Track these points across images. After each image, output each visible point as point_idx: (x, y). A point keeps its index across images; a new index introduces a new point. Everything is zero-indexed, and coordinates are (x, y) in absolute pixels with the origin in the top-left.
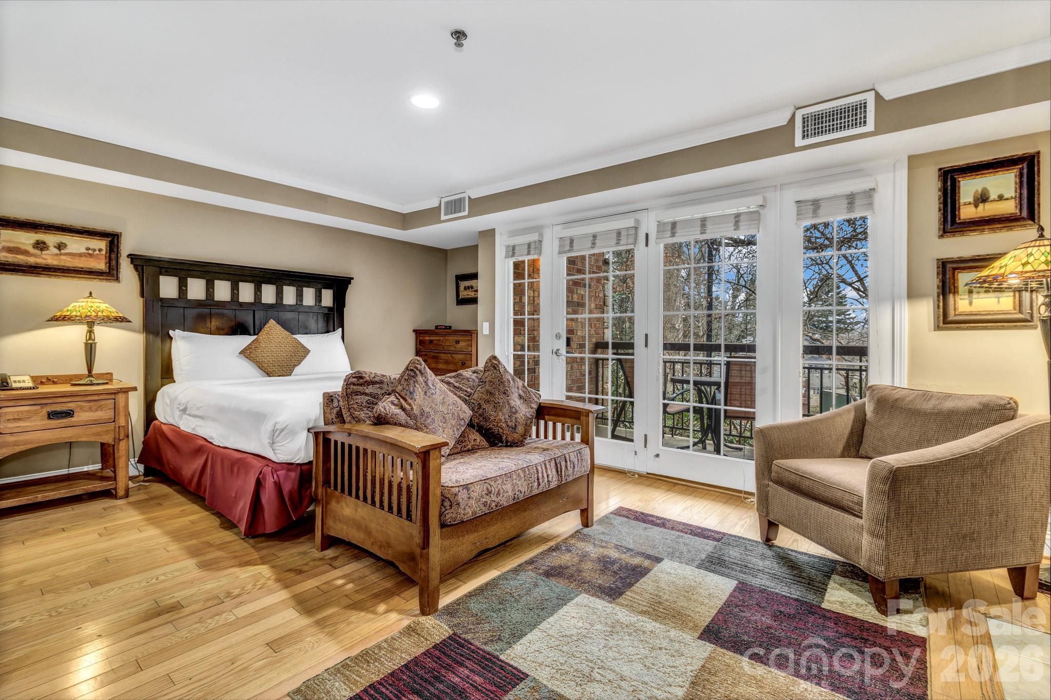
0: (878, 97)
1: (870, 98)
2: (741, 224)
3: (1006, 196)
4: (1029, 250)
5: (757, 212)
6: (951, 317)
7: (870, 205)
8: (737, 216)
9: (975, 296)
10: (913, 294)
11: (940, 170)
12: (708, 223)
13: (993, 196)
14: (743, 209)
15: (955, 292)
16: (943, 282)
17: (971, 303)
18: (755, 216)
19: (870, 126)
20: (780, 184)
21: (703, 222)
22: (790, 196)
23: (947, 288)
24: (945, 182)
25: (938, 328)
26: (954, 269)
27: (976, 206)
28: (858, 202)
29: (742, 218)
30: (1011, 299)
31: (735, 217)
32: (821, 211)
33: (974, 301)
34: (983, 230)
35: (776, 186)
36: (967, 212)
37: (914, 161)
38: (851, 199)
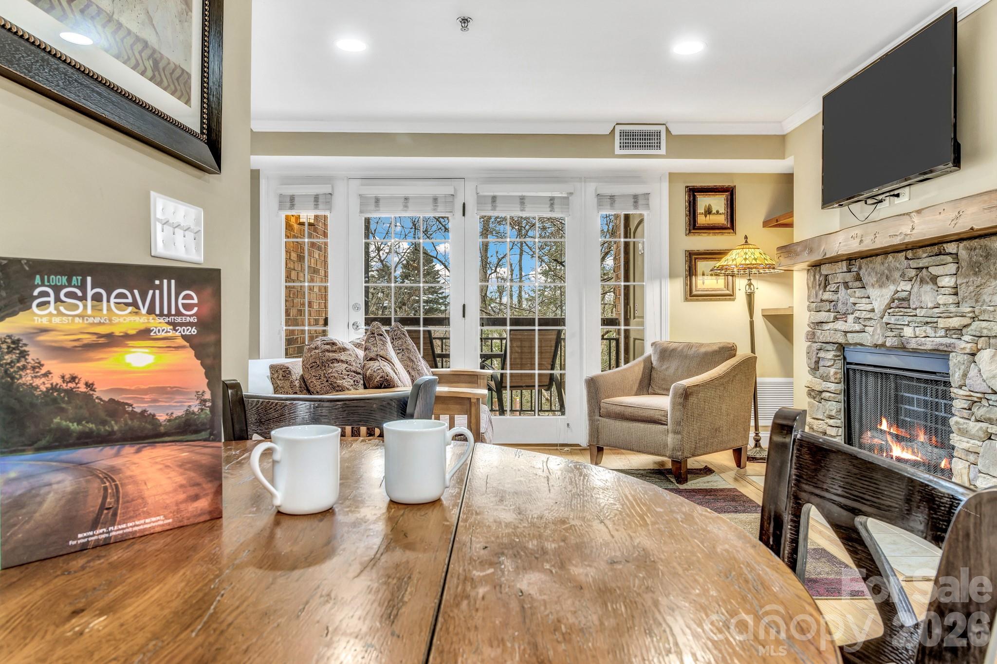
0: (668, 131)
1: (662, 129)
2: (555, 206)
3: (720, 212)
4: (745, 250)
5: (567, 198)
6: (694, 293)
7: (647, 206)
8: (552, 199)
9: (705, 277)
10: (672, 275)
11: (687, 187)
12: (526, 201)
13: (714, 211)
14: (556, 194)
15: (696, 275)
16: (690, 268)
17: (703, 283)
18: (565, 201)
19: (663, 151)
20: (584, 177)
21: (522, 200)
22: (590, 189)
23: (691, 272)
24: (690, 197)
25: (686, 300)
26: (695, 259)
27: (706, 216)
28: (641, 202)
29: (556, 201)
30: (723, 280)
31: (551, 200)
32: (616, 205)
33: (706, 281)
34: (710, 233)
35: (580, 178)
36: (701, 220)
37: (673, 177)
38: (636, 198)
